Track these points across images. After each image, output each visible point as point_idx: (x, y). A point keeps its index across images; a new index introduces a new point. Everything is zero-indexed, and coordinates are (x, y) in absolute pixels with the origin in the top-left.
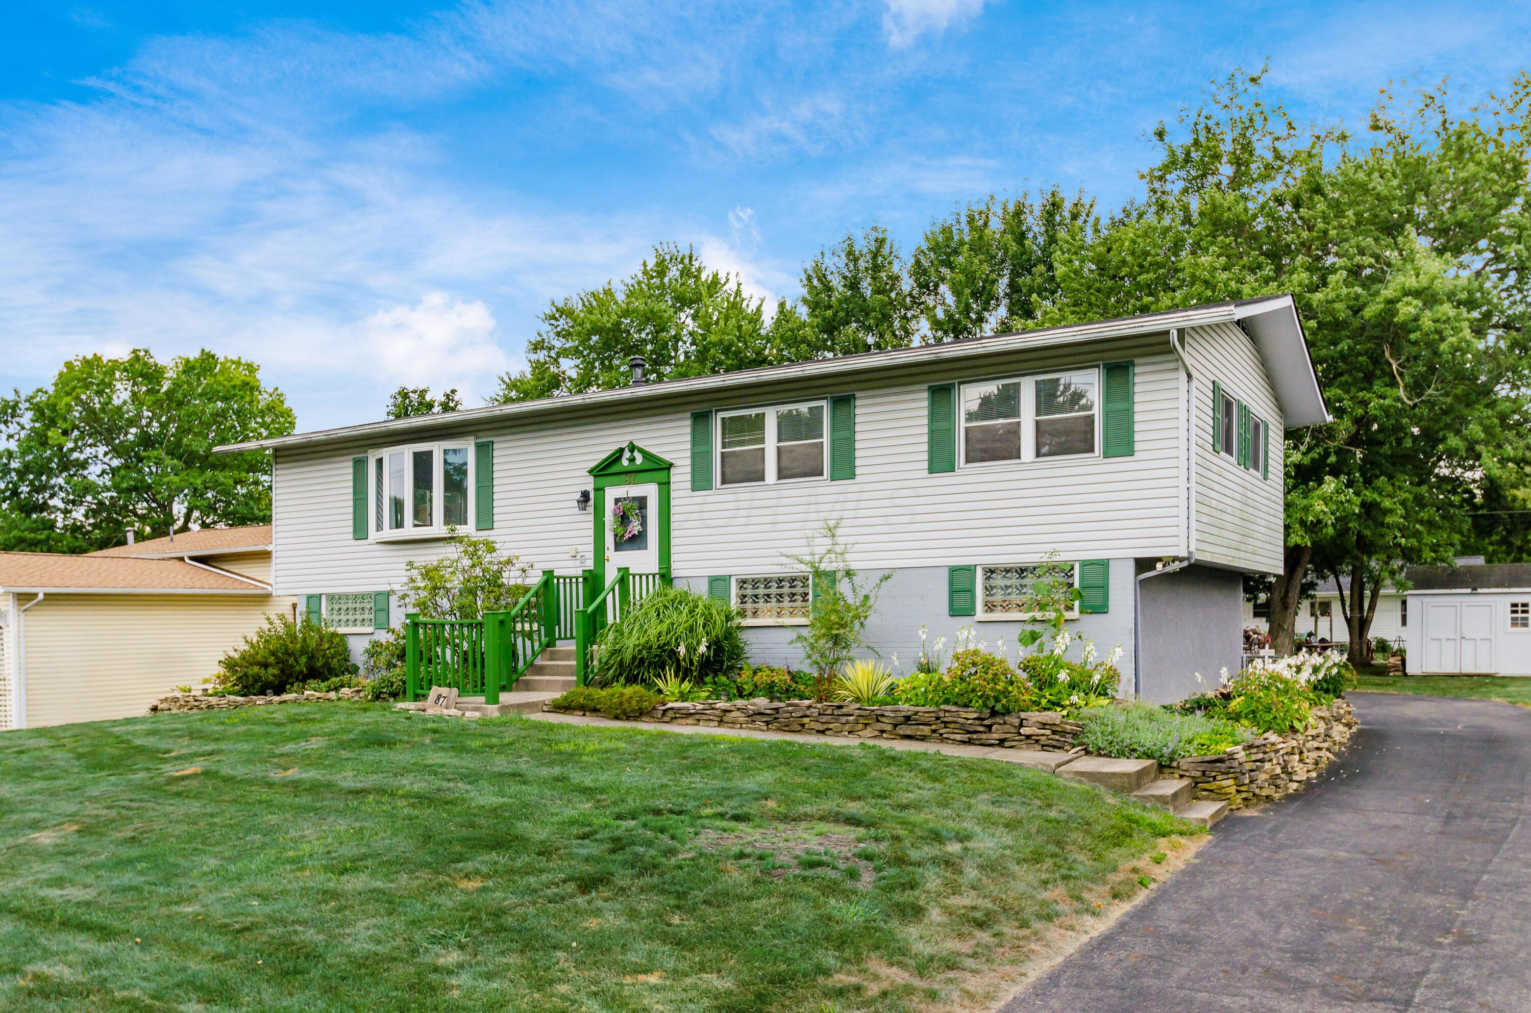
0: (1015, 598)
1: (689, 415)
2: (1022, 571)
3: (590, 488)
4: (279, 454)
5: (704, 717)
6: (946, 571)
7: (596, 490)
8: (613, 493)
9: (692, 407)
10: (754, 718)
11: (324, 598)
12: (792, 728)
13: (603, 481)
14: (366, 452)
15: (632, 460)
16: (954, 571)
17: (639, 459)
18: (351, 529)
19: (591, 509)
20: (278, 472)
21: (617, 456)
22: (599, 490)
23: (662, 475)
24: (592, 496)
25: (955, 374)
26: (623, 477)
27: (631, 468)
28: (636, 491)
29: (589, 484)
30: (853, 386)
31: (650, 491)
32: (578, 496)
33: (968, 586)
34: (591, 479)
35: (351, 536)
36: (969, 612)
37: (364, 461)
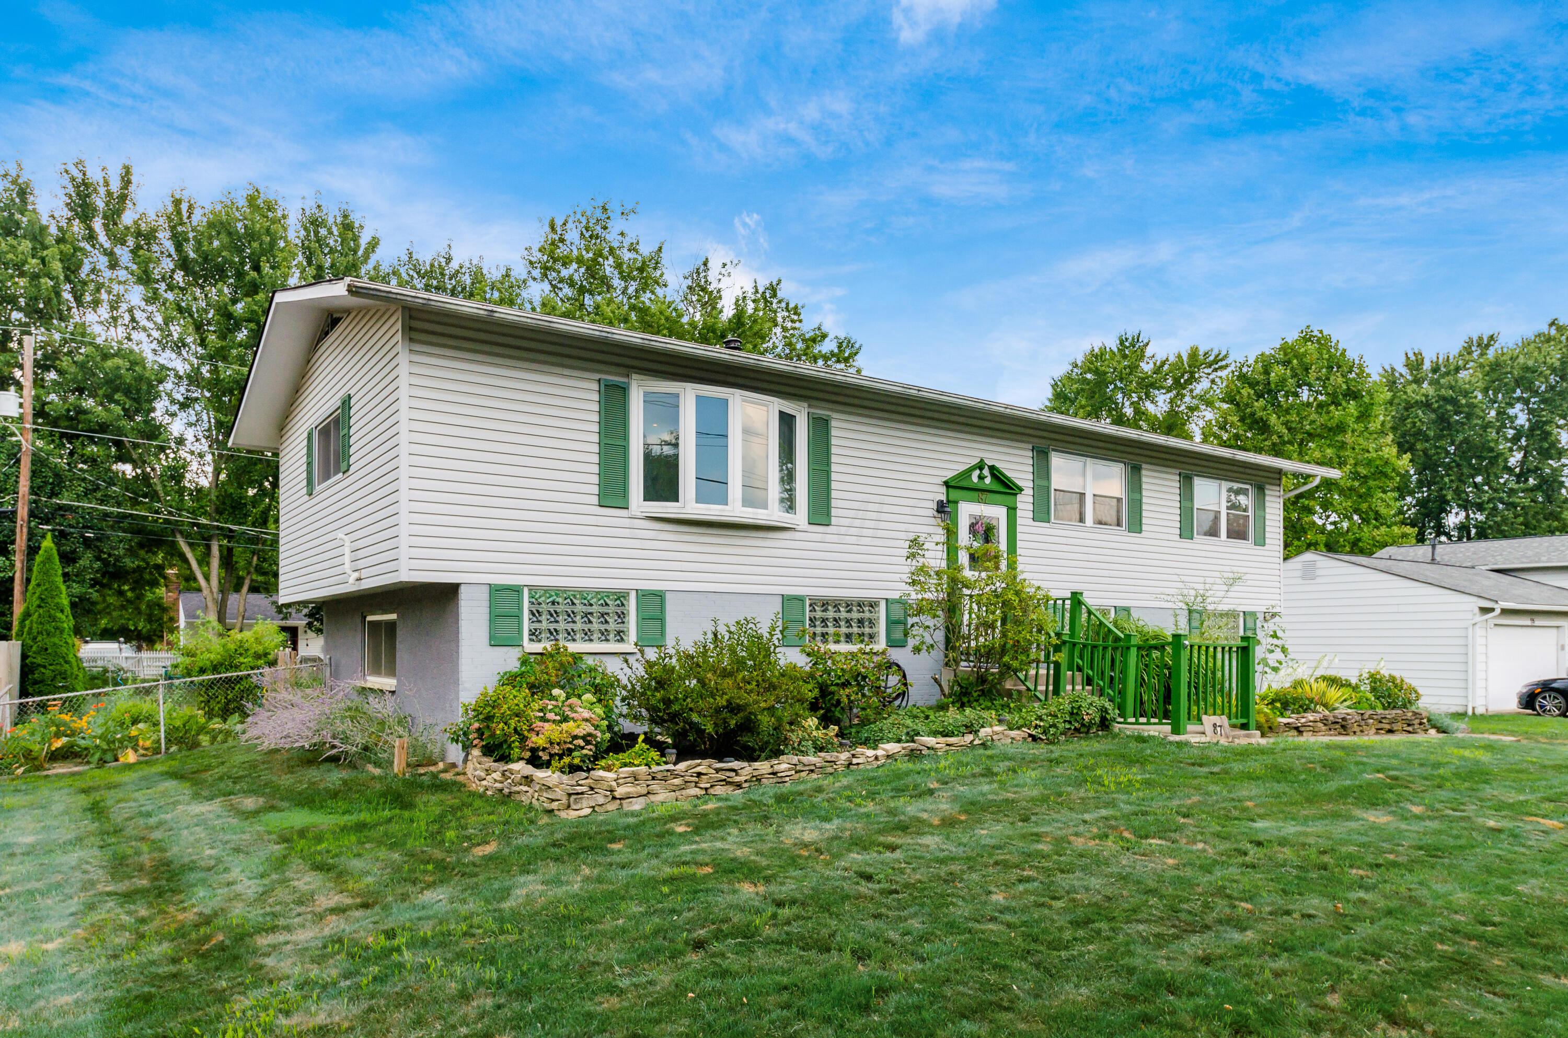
1: (1030, 446)
3: (944, 498)
7: (948, 501)
8: (967, 511)
9: (1036, 440)
11: (526, 595)
13: (954, 494)
14: (628, 377)
15: (982, 478)
17: (988, 479)
18: (595, 489)
21: (968, 473)
22: (953, 503)
23: (1010, 499)
24: (945, 506)
26: (975, 494)
27: (981, 486)
29: (943, 495)
30: (1143, 459)
31: (1000, 514)
32: (935, 504)
34: (944, 489)
35: (595, 500)
37: (623, 391)
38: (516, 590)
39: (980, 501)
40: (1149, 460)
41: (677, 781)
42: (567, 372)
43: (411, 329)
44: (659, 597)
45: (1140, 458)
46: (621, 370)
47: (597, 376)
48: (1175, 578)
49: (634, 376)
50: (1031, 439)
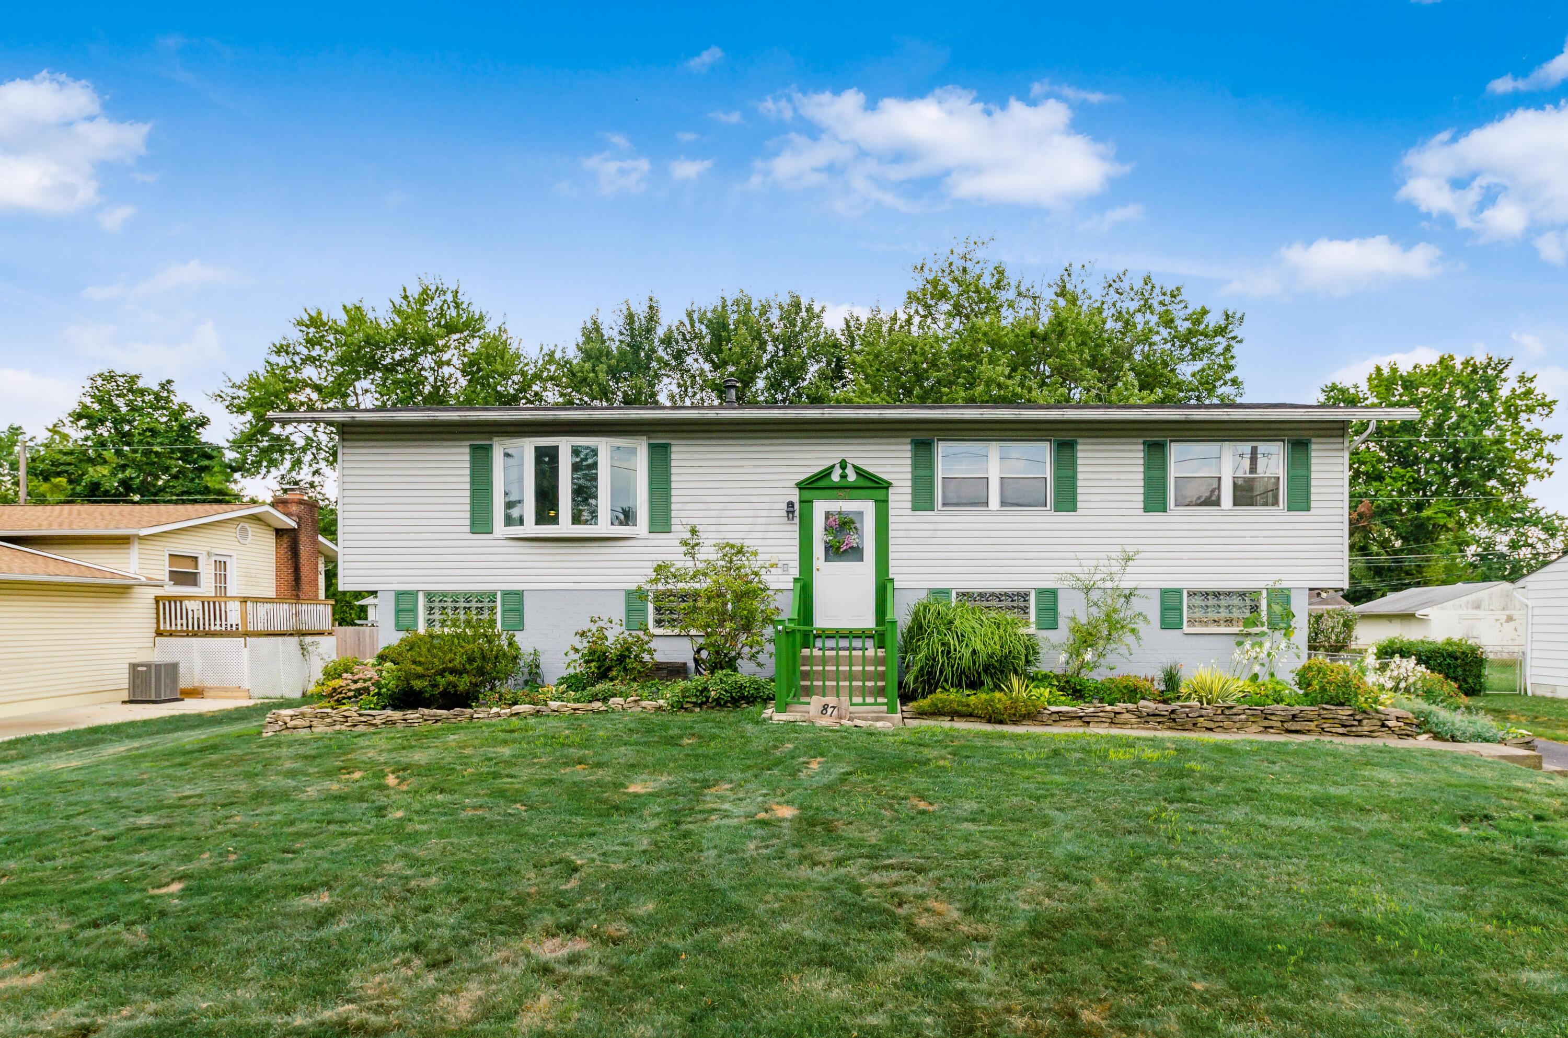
0: (1212, 615)
1: (909, 440)
2: (1217, 595)
3: (796, 499)
4: (345, 429)
5: (1096, 719)
6: (1158, 592)
7: (801, 502)
8: (821, 507)
9: (914, 433)
10: (1149, 719)
11: (421, 596)
12: (1187, 727)
13: (808, 494)
14: (491, 439)
15: (844, 477)
16: (1164, 592)
17: (852, 477)
18: (468, 522)
19: (797, 520)
20: (346, 451)
21: (827, 473)
22: (806, 503)
23: (880, 494)
24: (797, 506)
25: (1170, 433)
26: (835, 492)
27: (843, 484)
28: (848, 506)
29: (795, 496)
30: (1076, 433)
31: (866, 508)
32: (785, 506)
33: (1177, 606)
34: (797, 491)
35: (468, 529)
36: (1179, 626)
37: (488, 449)
38: (414, 594)
39: (838, 498)
40: (1083, 433)
41: (328, 720)
42: (445, 443)
43: (344, 433)
44: (519, 594)
45: (1073, 433)
46: (486, 436)
47: (468, 443)
48: (1072, 555)
49: (495, 439)
50: (908, 433)
